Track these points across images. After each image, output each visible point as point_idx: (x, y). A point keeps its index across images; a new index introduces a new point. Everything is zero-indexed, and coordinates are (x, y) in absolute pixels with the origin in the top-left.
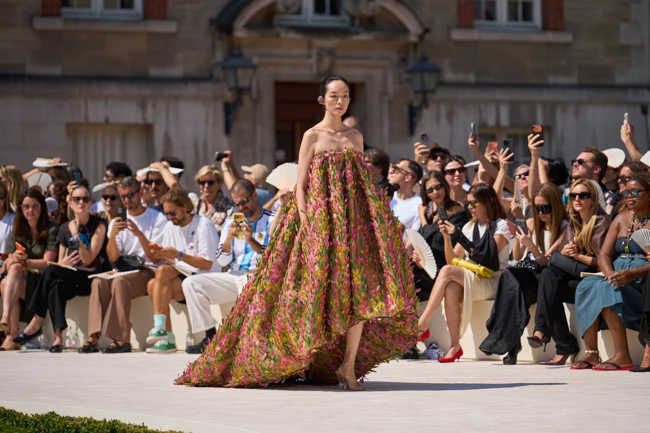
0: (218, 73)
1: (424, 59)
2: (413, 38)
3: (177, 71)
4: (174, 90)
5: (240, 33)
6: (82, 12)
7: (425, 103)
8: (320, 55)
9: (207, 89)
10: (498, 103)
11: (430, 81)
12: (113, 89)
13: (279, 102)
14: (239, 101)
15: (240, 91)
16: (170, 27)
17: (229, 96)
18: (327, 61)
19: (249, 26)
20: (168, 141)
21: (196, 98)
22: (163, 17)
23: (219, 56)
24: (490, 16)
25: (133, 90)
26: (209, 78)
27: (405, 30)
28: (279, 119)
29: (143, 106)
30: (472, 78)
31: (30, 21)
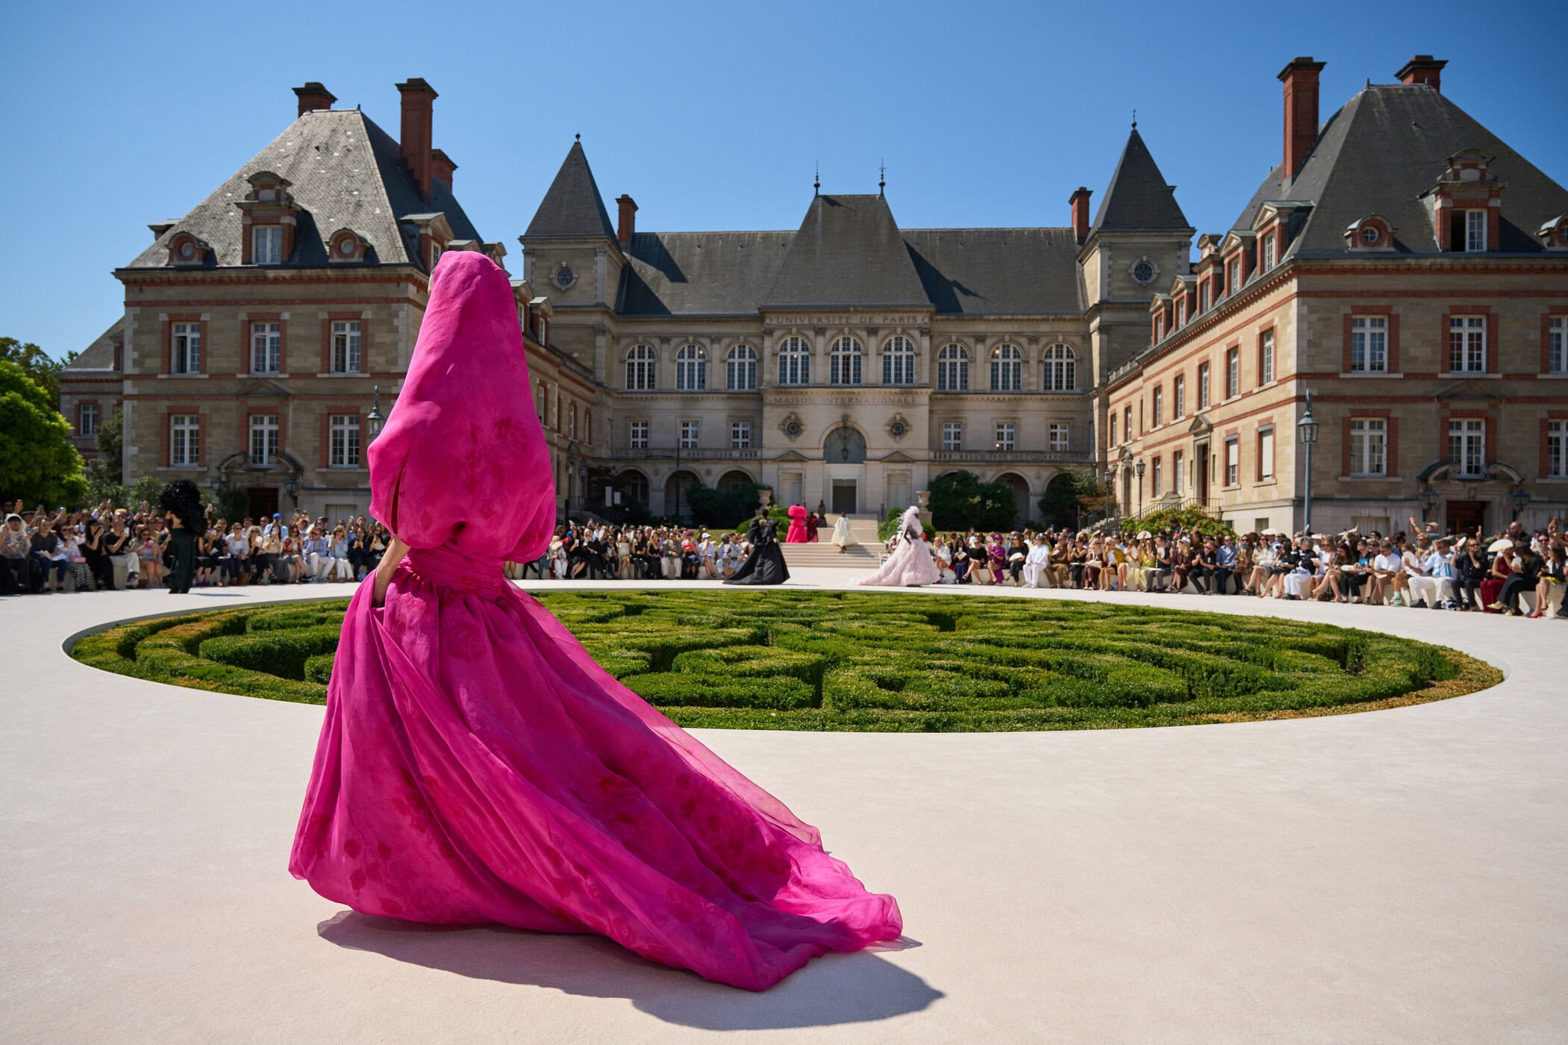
0: (1421, 497)
1: (1522, 491)
2: (1516, 483)
3: (1402, 497)
4: (1400, 504)
5: (1431, 481)
6: (1360, 474)
7: (1522, 509)
8: (1470, 489)
9: (1415, 503)
10: (1559, 510)
11: (1524, 501)
12: (1372, 504)
13: (1448, 508)
14: (1430, 508)
15: (1430, 505)
16: (1399, 479)
17: (1425, 506)
18: (1472, 493)
19: (1436, 478)
20: (1397, 524)
21: (1410, 507)
22: (1396, 475)
23: (1421, 491)
24: (1556, 473)
25: (1382, 504)
26: (1417, 499)
27: (1513, 480)
28: (1448, 516)
29: (1386, 511)
30: (1546, 499)
31: (1336, 478)
